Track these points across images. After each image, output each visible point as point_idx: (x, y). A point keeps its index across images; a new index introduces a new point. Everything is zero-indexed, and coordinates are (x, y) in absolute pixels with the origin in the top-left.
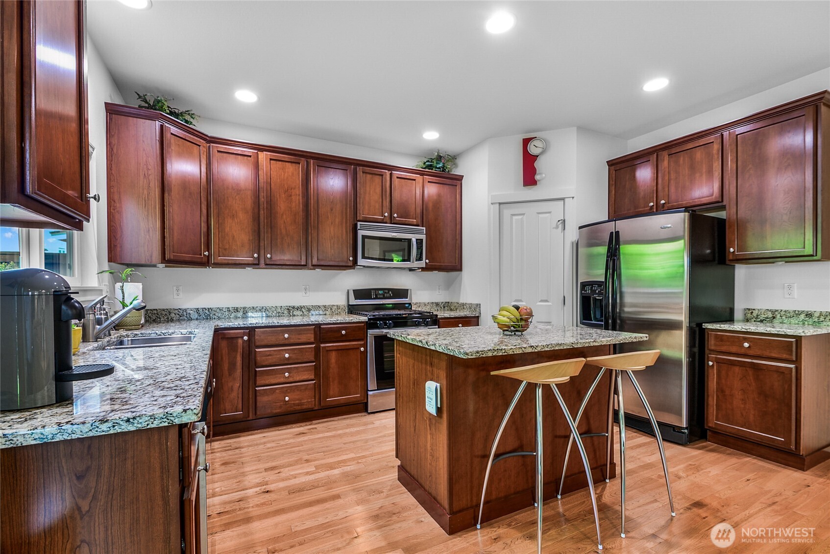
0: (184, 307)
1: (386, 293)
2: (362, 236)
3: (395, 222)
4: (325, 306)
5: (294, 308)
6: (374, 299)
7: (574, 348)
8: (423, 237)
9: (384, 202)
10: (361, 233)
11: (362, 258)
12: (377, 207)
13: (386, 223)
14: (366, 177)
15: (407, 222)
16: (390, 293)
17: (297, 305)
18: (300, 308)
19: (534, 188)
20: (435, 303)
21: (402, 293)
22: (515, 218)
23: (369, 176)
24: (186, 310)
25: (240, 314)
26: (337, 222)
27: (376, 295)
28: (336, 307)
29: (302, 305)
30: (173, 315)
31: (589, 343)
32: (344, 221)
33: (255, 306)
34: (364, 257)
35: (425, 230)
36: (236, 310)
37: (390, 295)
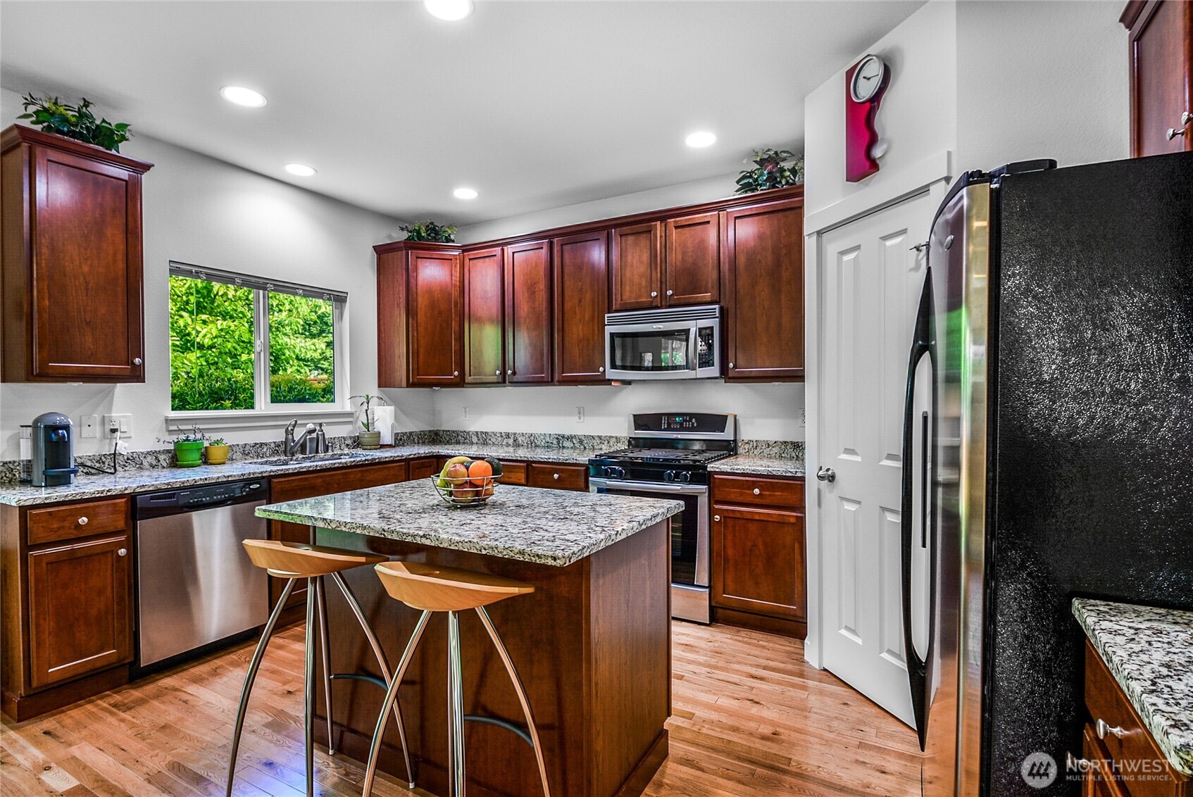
0: (468, 430)
1: (686, 421)
2: (611, 333)
3: (672, 303)
4: (600, 437)
5: (563, 437)
6: (665, 430)
8: (714, 323)
9: (654, 274)
10: (609, 330)
11: (613, 368)
12: (644, 284)
13: (657, 308)
14: (626, 241)
15: (692, 301)
16: (694, 420)
17: (567, 433)
18: (570, 438)
20: (792, 443)
21: (717, 422)
22: (846, 258)
23: (631, 239)
24: (468, 433)
25: (511, 441)
26: (587, 318)
27: (669, 424)
28: (614, 440)
29: (573, 434)
30: (460, 437)
32: (596, 314)
33: (524, 432)
35: (717, 310)
36: (508, 436)
37: (693, 424)
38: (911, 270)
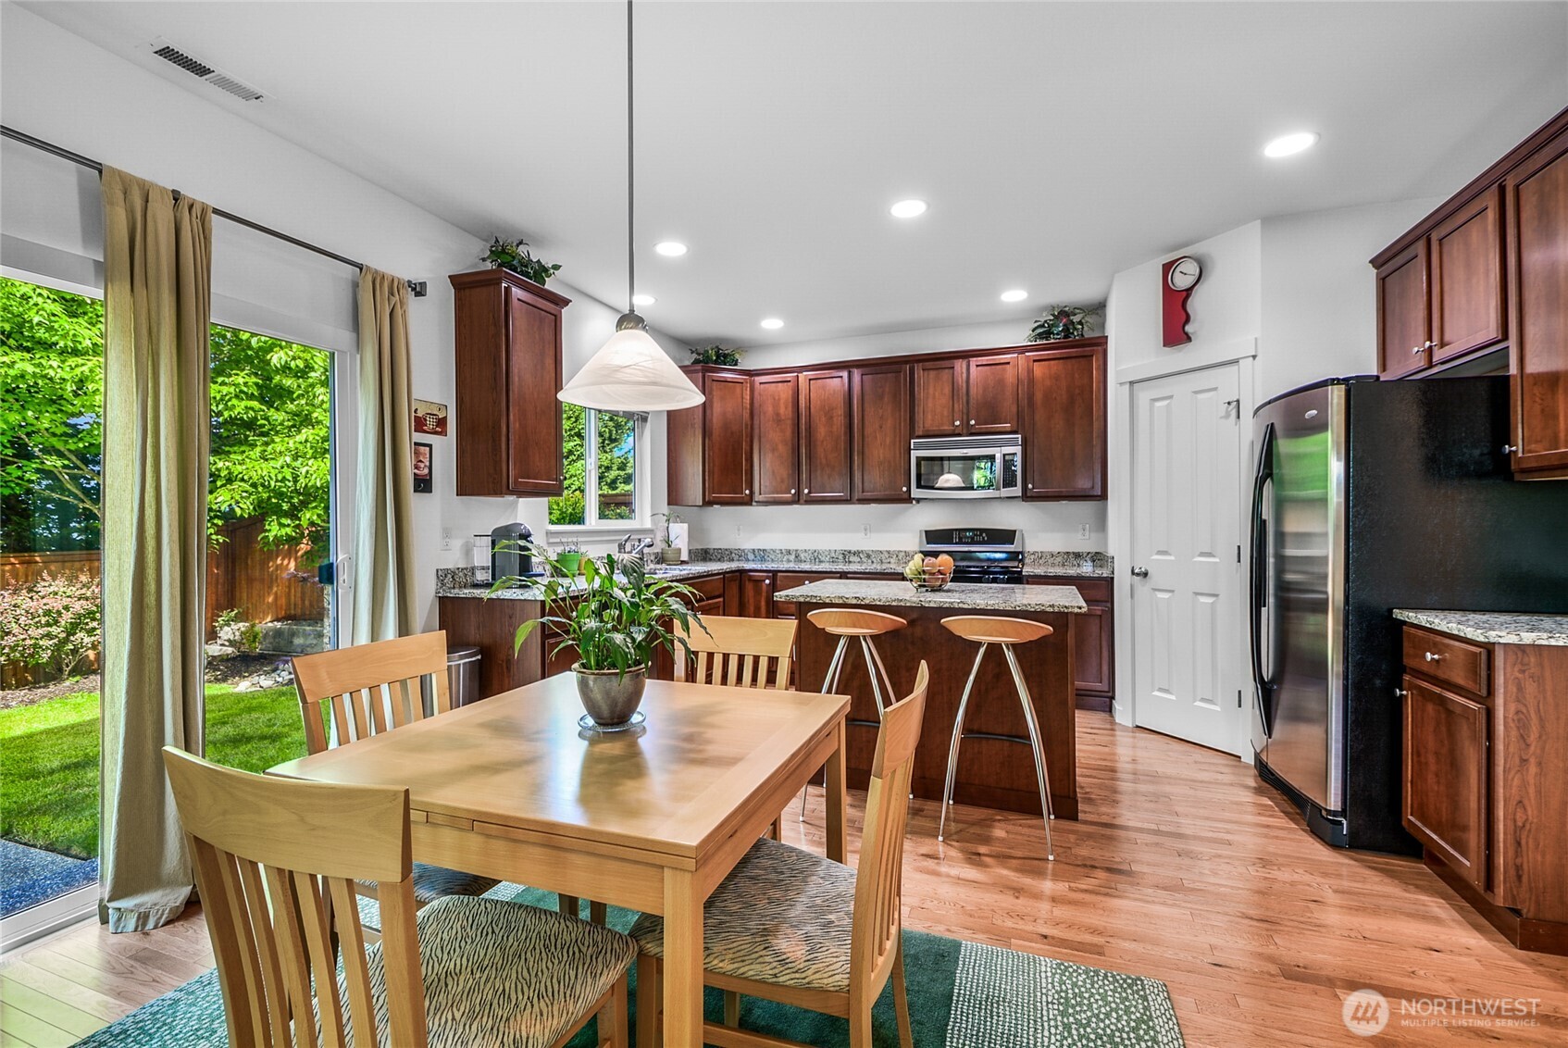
0: (742, 548)
1: (977, 535)
2: (917, 457)
3: (973, 431)
4: (889, 552)
5: (850, 552)
6: (956, 543)
7: (923, 607)
8: (1018, 450)
9: (956, 406)
10: (914, 454)
11: (917, 488)
12: (946, 413)
13: (959, 435)
14: (928, 375)
15: (993, 430)
16: (984, 535)
17: (853, 549)
18: (857, 553)
19: (1189, 345)
20: (1074, 553)
21: (1007, 536)
22: (1158, 404)
23: (932, 374)
24: (744, 550)
25: (792, 557)
26: (888, 442)
27: (960, 539)
28: (903, 554)
29: (860, 549)
30: (733, 555)
31: (952, 603)
32: (898, 439)
33: (807, 549)
34: (919, 486)
35: (1020, 439)
36: (789, 552)
37: (983, 538)
38: (1221, 418)
